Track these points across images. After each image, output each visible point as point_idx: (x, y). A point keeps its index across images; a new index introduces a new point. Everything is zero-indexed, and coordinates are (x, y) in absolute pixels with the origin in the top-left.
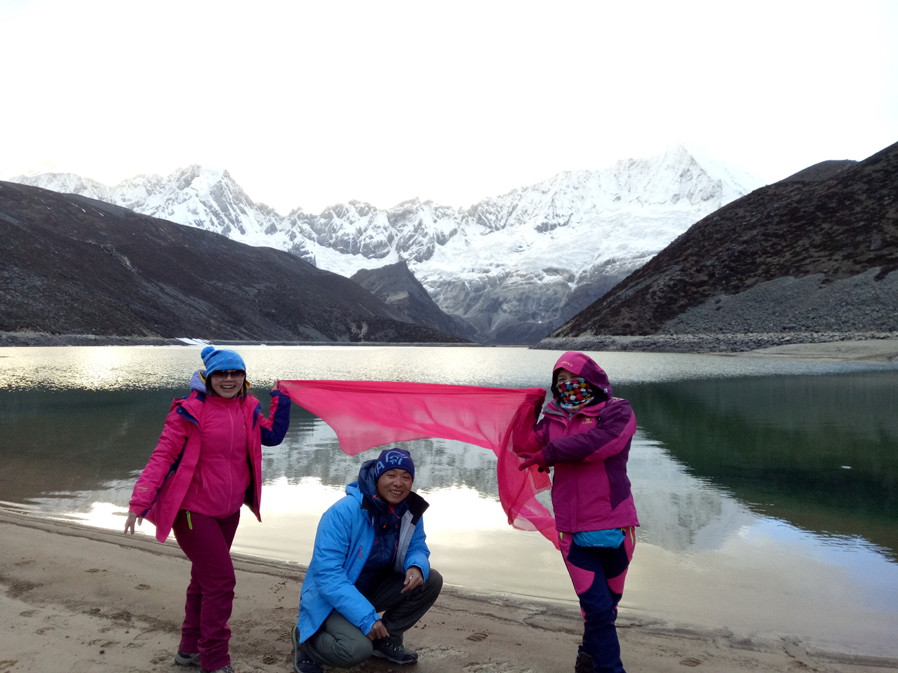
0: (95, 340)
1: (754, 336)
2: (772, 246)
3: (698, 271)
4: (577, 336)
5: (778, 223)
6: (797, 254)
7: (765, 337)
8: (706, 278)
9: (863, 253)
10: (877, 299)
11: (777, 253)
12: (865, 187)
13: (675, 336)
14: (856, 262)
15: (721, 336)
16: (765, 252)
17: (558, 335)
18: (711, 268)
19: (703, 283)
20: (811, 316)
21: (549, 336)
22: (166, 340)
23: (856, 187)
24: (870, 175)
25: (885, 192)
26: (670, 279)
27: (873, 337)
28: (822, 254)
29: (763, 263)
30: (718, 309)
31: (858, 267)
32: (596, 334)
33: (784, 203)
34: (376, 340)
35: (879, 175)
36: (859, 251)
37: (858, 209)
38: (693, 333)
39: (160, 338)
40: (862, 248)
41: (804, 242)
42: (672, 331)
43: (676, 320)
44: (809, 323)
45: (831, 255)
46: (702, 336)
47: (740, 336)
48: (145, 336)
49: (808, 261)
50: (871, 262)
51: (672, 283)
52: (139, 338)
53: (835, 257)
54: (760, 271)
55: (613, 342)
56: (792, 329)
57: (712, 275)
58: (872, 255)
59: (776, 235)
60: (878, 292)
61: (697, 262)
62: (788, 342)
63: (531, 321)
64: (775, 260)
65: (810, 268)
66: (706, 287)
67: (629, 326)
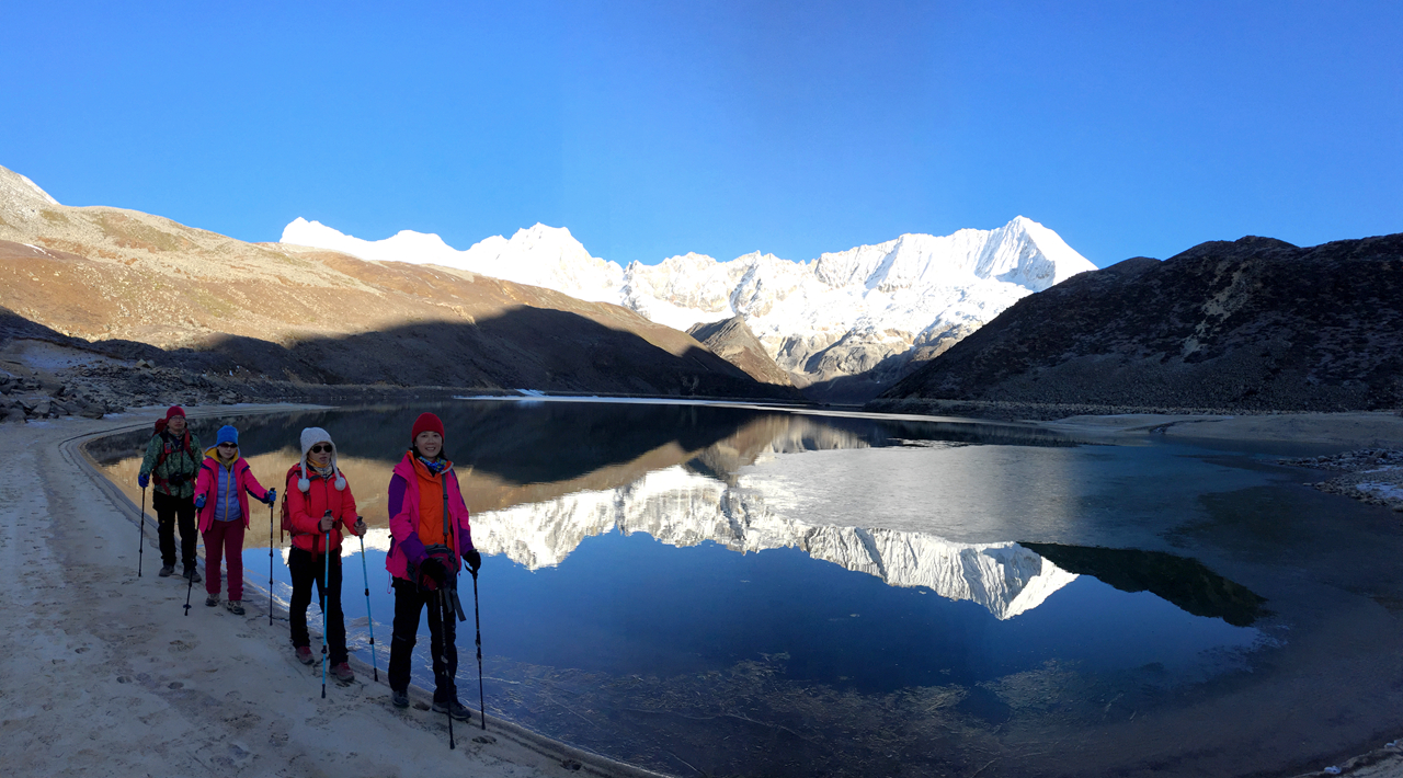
1: (1063, 406)
2: (1086, 326)
3: (1021, 343)
5: (1092, 307)
6: (1107, 335)
7: (1073, 407)
8: (1027, 350)
9: (1154, 339)
10: (1160, 380)
11: (1091, 332)
12: (1160, 283)
13: (994, 403)
14: (1148, 347)
15: (1035, 406)
16: (1080, 330)
18: (1032, 341)
19: (1025, 354)
20: (1111, 391)
22: (504, 391)
23: (1154, 282)
24: (1163, 273)
25: (1173, 289)
27: (1155, 412)
28: (1125, 337)
29: (1078, 340)
30: (1035, 380)
31: (1149, 351)
33: (1099, 289)
35: (1170, 274)
36: (1151, 337)
37: (1154, 301)
38: (1009, 400)
39: (500, 389)
40: (1154, 335)
41: (1112, 325)
42: (992, 398)
43: (997, 388)
44: (1109, 398)
45: (1132, 338)
46: (1018, 404)
47: (1052, 406)
48: (486, 387)
49: (1113, 342)
50: (1160, 348)
52: (481, 389)
53: (1135, 341)
54: (1075, 347)
56: (1095, 402)
57: (1033, 348)
58: (1159, 341)
59: (1090, 317)
60: (1163, 373)
61: (1020, 334)
62: (1091, 413)
63: (870, 381)
64: (1089, 338)
65: (1114, 348)
66: (1026, 359)
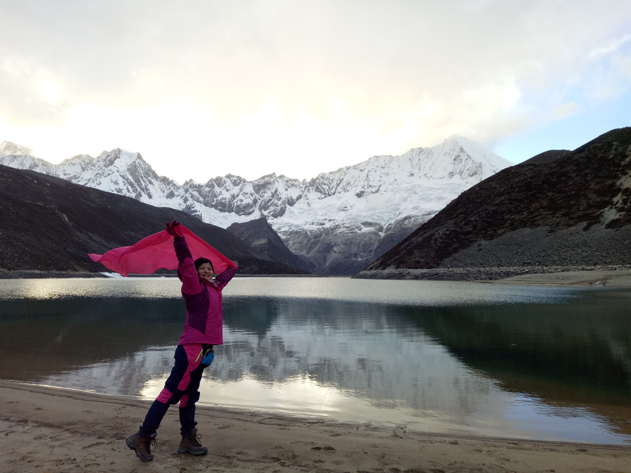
0: (40, 274)
1: (504, 269)
2: (514, 207)
3: (466, 224)
4: (384, 269)
5: (518, 192)
6: (532, 213)
7: (512, 269)
8: (471, 229)
9: (575, 213)
10: (585, 244)
11: (518, 212)
12: (575, 168)
13: (451, 269)
14: (571, 219)
15: (482, 269)
16: (510, 211)
17: (371, 269)
18: (474, 223)
19: (469, 233)
20: (542, 255)
21: (365, 269)
22: (92, 274)
23: (569, 168)
24: (578, 160)
25: (588, 171)
26: (447, 230)
27: (583, 269)
28: (548, 213)
29: (509, 219)
30: (480, 250)
31: (572, 222)
32: (397, 268)
33: (522, 178)
34: (244, 273)
35: (583, 160)
36: (572, 211)
37: (571, 183)
38: (463, 267)
39: (88, 273)
40: (574, 209)
41: (536, 205)
42: (449, 266)
43: (451, 258)
44: (541, 260)
45: (554, 213)
46: (469, 269)
47: (495, 269)
48: (77, 271)
49: (539, 218)
50: (581, 219)
51: (448, 232)
52: (72, 273)
53: (557, 215)
54: (507, 225)
55: (409, 273)
56: (529, 264)
57: (475, 227)
58: (581, 214)
59: (518, 200)
60: (586, 238)
61: (465, 218)
62: (527, 273)
63: (353, 259)
64: (517, 217)
65: (539, 222)
66: (471, 236)
67: (419, 262)
